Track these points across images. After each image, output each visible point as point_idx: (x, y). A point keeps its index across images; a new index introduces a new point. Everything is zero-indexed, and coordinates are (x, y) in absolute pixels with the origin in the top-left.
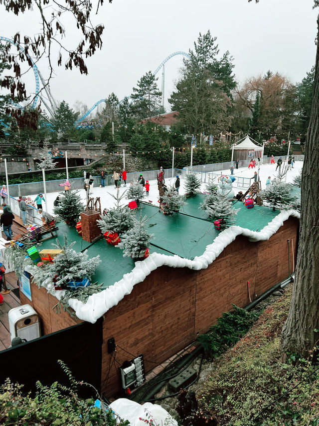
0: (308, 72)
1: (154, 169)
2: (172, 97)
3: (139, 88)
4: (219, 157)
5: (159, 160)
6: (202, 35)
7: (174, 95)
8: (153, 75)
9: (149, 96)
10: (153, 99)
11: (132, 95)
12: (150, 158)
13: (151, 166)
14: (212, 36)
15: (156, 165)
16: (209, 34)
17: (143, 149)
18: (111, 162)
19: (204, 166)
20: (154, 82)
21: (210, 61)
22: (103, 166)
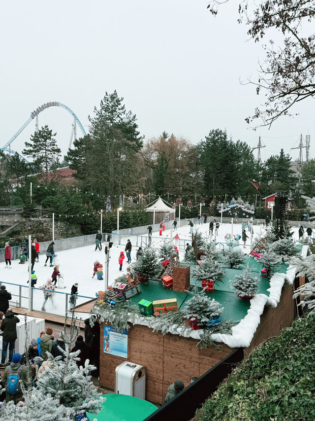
0: (207, 136)
1: (77, 234)
2: (68, 154)
3: (32, 143)
4: (141, 220)
5: (81, 224)
6: (108, 94)
7: (71, 153)
8: (50, 130)
9: (46, 153)
10: (50, 156)
11: (24, 150)
12: (72, 223)
13: (74, 231)
14: (119, 97)
15: (79, 229)
16: (116, 94)
17: (66, 213)
18: (30, 228)
19: (130, 230)
20: (52, 137)
21: (117, 120)
22: (21, 233)
